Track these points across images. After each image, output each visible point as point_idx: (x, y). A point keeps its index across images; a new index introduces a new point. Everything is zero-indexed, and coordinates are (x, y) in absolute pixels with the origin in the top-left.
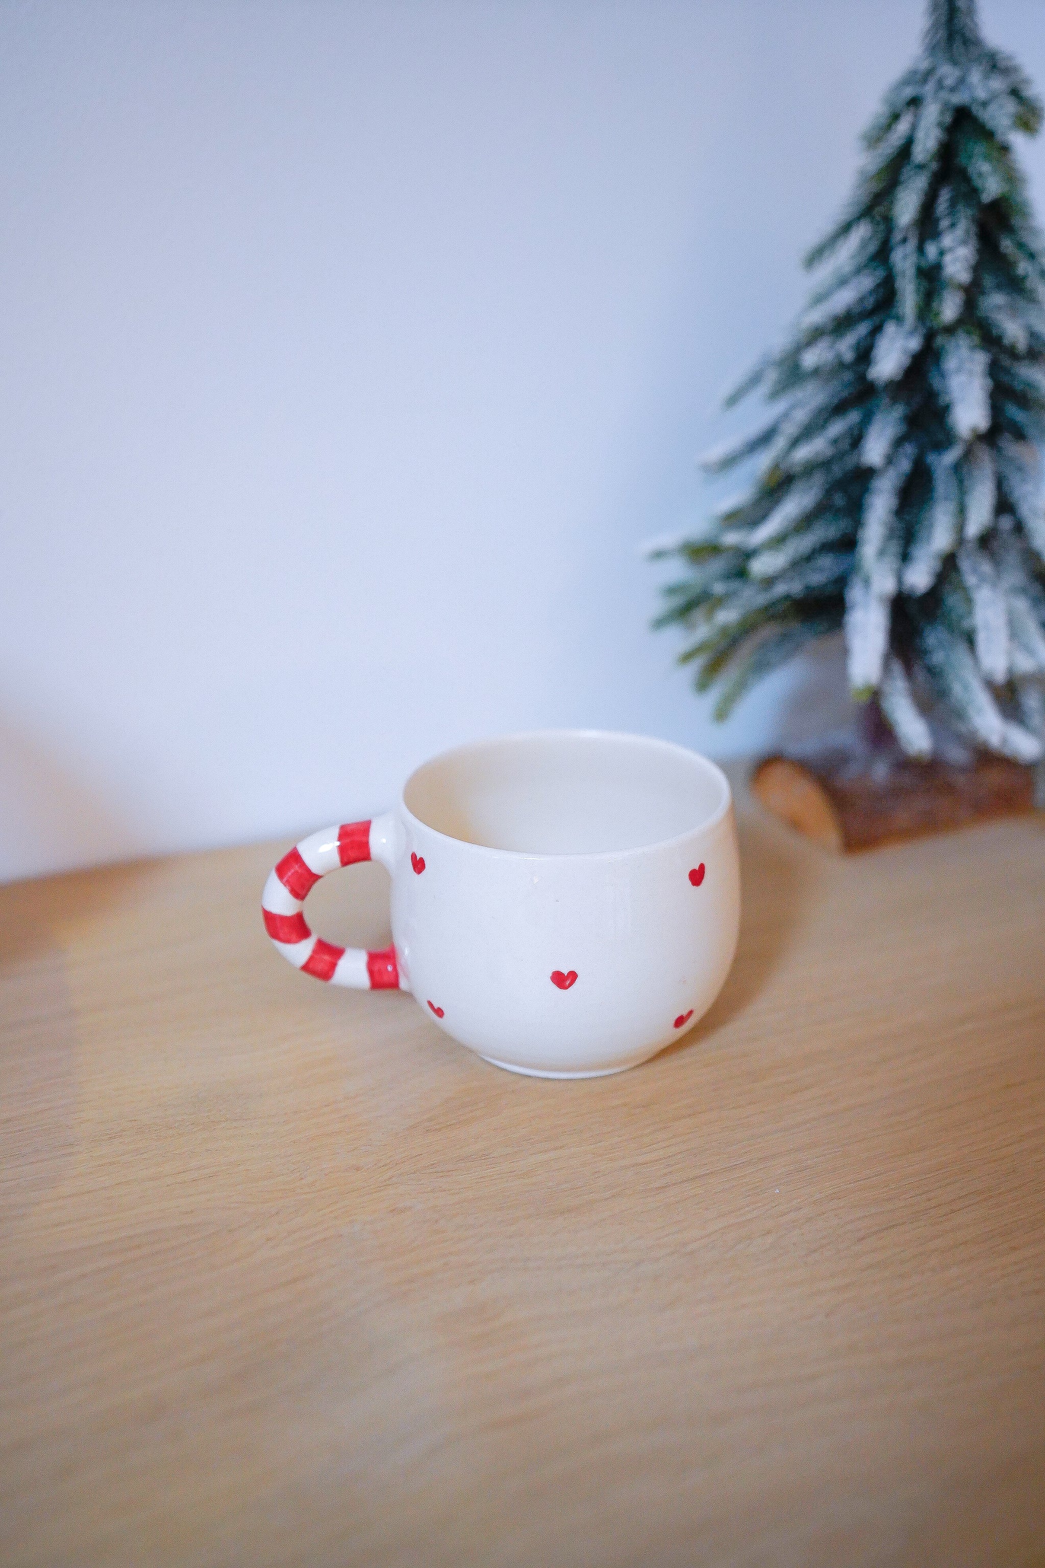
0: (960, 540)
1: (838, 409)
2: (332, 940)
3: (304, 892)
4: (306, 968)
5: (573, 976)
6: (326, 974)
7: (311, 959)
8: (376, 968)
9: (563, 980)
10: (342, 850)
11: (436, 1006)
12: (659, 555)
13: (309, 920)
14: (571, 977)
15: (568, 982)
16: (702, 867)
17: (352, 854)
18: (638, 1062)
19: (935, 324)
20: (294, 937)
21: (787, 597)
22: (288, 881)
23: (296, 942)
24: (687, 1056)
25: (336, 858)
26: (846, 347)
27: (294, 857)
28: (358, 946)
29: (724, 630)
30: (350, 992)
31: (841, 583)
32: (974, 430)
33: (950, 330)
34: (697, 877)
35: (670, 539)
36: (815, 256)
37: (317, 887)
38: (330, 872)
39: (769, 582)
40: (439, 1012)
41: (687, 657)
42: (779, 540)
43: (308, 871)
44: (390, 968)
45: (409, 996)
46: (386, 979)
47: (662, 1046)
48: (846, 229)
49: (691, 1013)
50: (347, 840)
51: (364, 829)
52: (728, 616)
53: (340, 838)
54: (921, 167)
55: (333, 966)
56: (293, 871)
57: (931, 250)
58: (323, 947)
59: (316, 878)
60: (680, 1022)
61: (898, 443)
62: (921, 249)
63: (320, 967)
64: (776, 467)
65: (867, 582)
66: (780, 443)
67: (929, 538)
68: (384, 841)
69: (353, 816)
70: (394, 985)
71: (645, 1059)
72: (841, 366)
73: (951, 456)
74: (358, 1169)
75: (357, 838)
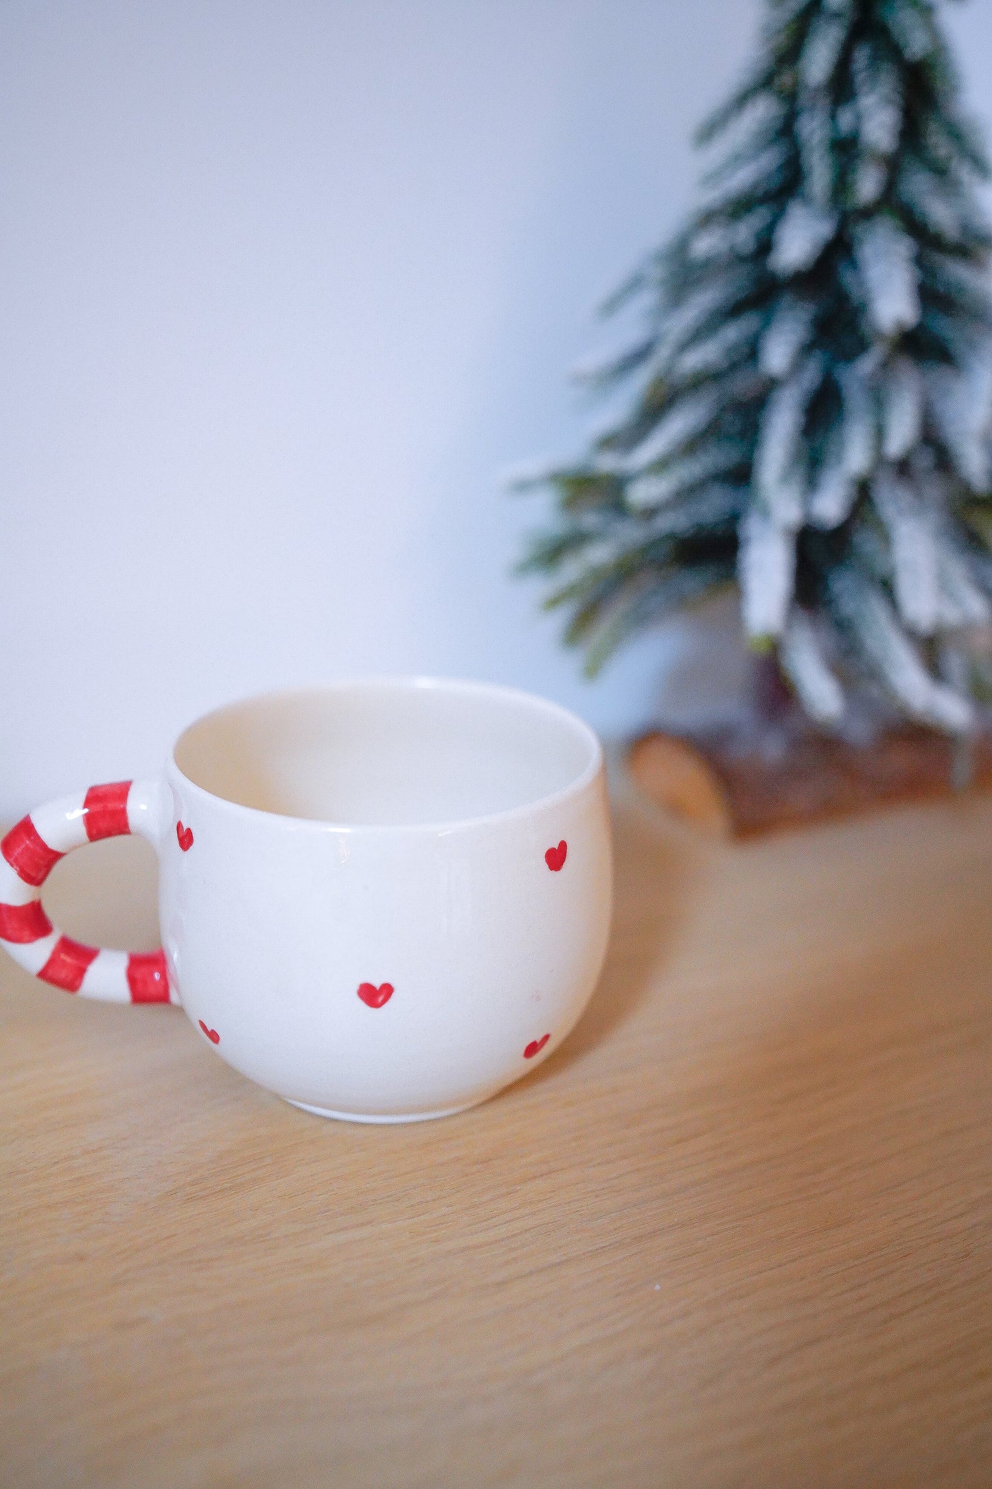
0: (879, 459)
1: (733, 311)
2: (81, 937)
3: (40, 875)
4: (43, 974)
5: (388, 990)
6: (72, 983)
7: (52, 962)
8: (138, 975)
9: (374, 995)
10: (89, 820)
11: (209, 1029)
12: (522, 487)
13: (49, 911)
14: (385, 992)
15: (380, 999)
16: (563, 845)
17: (103, 825)
18: (475, 1102)
19: (849, 206)
20: (26, 933)
21: (671, 536)
22: (16, 860)
23: (30, 941)
24: (541, 1093)
25: (82, 830)
26: (744, 234)
27: (26, 828)
28: (116, 946)
29: (596, 573)
30: (101, 1007)
31: (733, 520)
32: (899, 324)
33: (867, 213)
34: (556, 858)
35: (535, 464)
36: (709, 131)
37: (58, 868)
38: (75, 847)
39: (650, 513)
40: (214, 1036)
41: (553, 603)
42: (661, 465)
43: (44, 846)
44: (157, 976)
45: (180, 1010)
46: (152, 990)
47: (509, 1081)
48: (742, 100)
49: (547, 1037)
50: (98, 807)
51: (121, 792)
52: (600, 554)
53: (87, 803)
54: (837, 15)
55: (81, 972)
56: (23, 846)
57: (846, 119)
58: (66, 945)
59: (56, 856)
60: (531, 1050)
61: (806, 350)
62: (833, 117)
63: (63, 974)
64: (659, 381)
65: (766, 513)
66: (663, 352)
67: (840, 460)
68: (143, 807)
69: (107, 777)
70: (162, 997)
71: (484, 1098)
72: (739, 259)
73: (867, 365)
74: (81, 1258)
75: (111, 806)
